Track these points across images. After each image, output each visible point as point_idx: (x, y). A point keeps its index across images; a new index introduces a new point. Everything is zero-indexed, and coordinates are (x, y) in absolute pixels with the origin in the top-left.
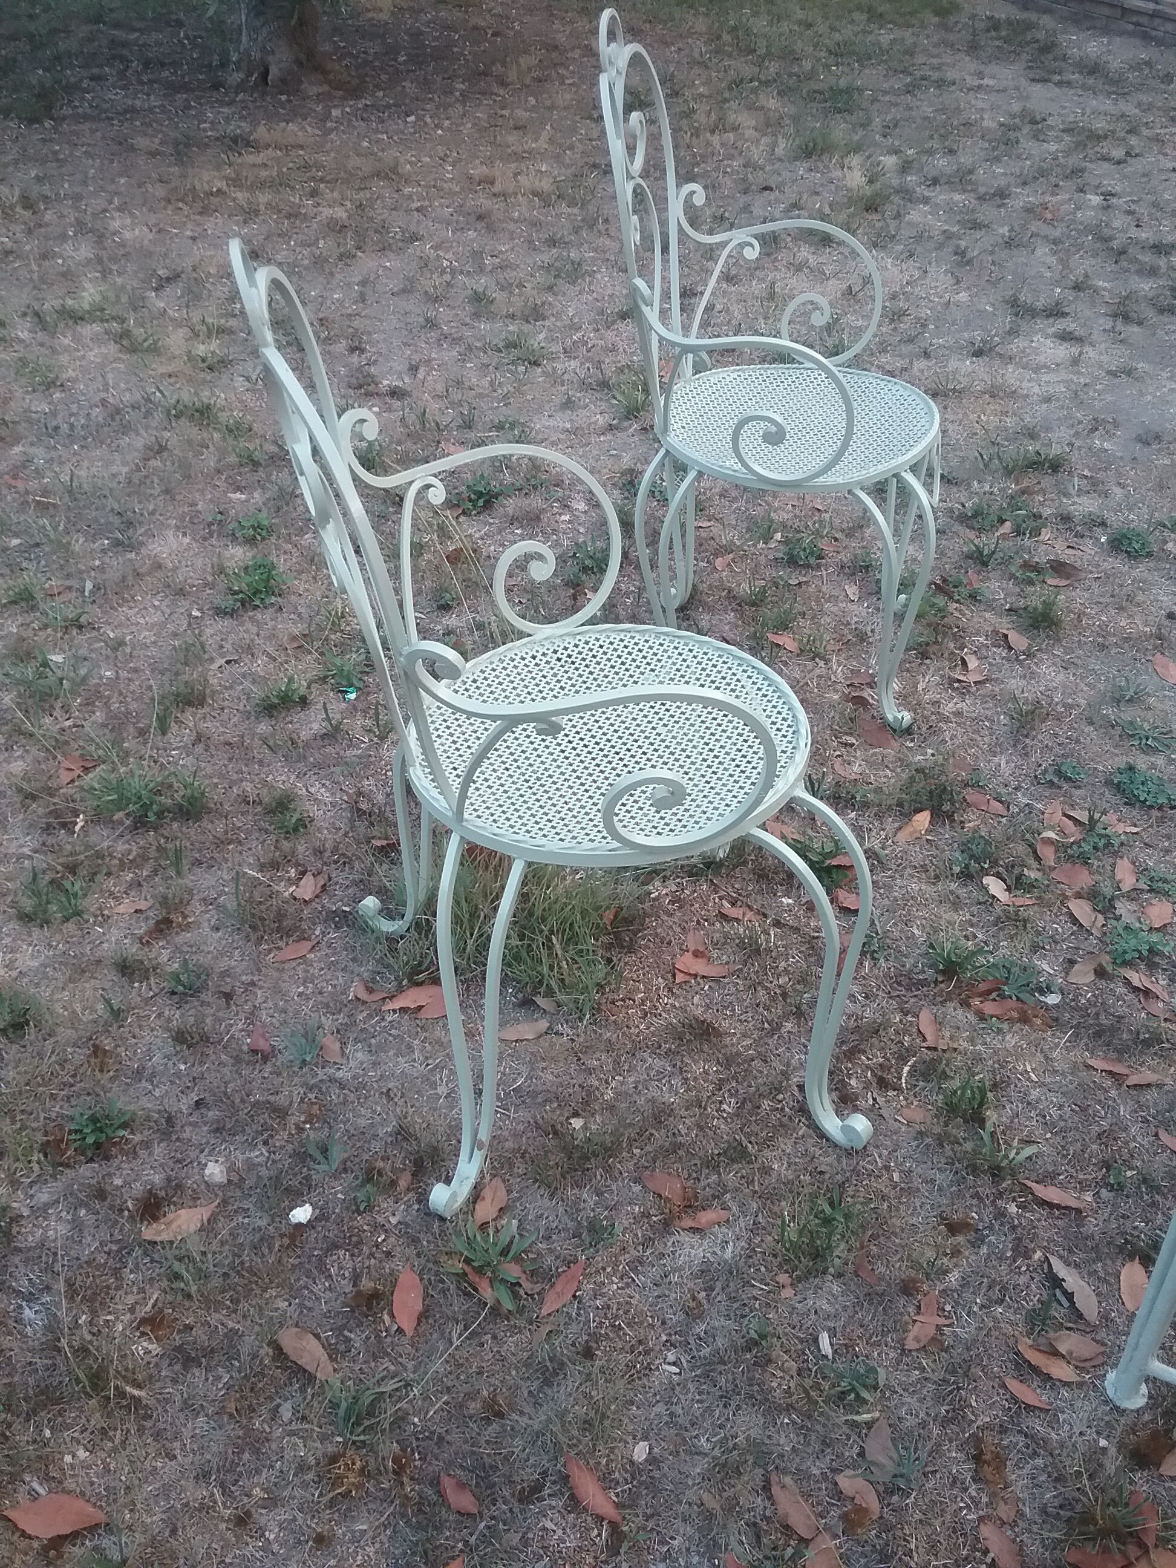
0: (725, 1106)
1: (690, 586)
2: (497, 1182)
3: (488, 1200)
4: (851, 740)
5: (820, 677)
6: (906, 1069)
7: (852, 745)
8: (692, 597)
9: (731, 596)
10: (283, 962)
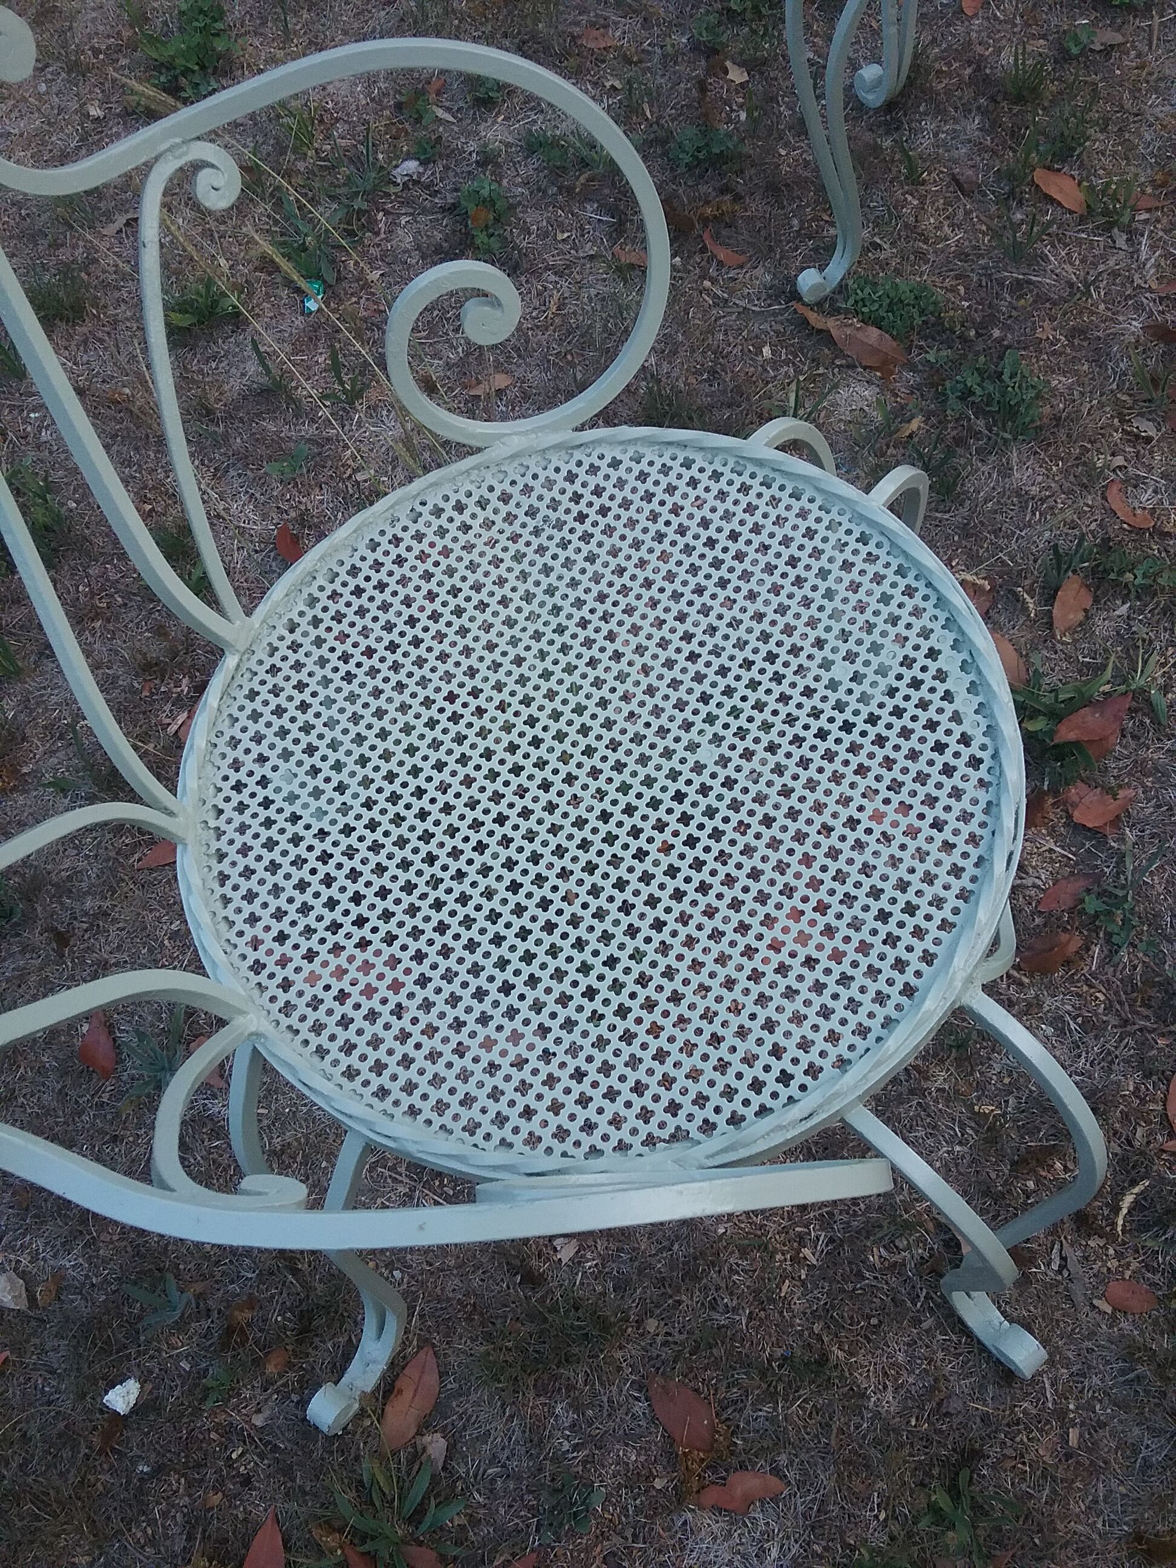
0: (806, 1252)
1: (907, 61)
2: (426, 1357)
3: (408, 1394)
4: (1148, 428)
5: (1115, 274)
6: (1128, 1200)
7: (1148, 440)
8: (910, 81)
9: (982, 81)
10: (151, 870)
